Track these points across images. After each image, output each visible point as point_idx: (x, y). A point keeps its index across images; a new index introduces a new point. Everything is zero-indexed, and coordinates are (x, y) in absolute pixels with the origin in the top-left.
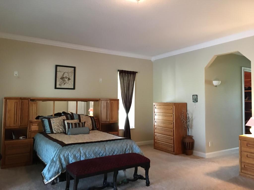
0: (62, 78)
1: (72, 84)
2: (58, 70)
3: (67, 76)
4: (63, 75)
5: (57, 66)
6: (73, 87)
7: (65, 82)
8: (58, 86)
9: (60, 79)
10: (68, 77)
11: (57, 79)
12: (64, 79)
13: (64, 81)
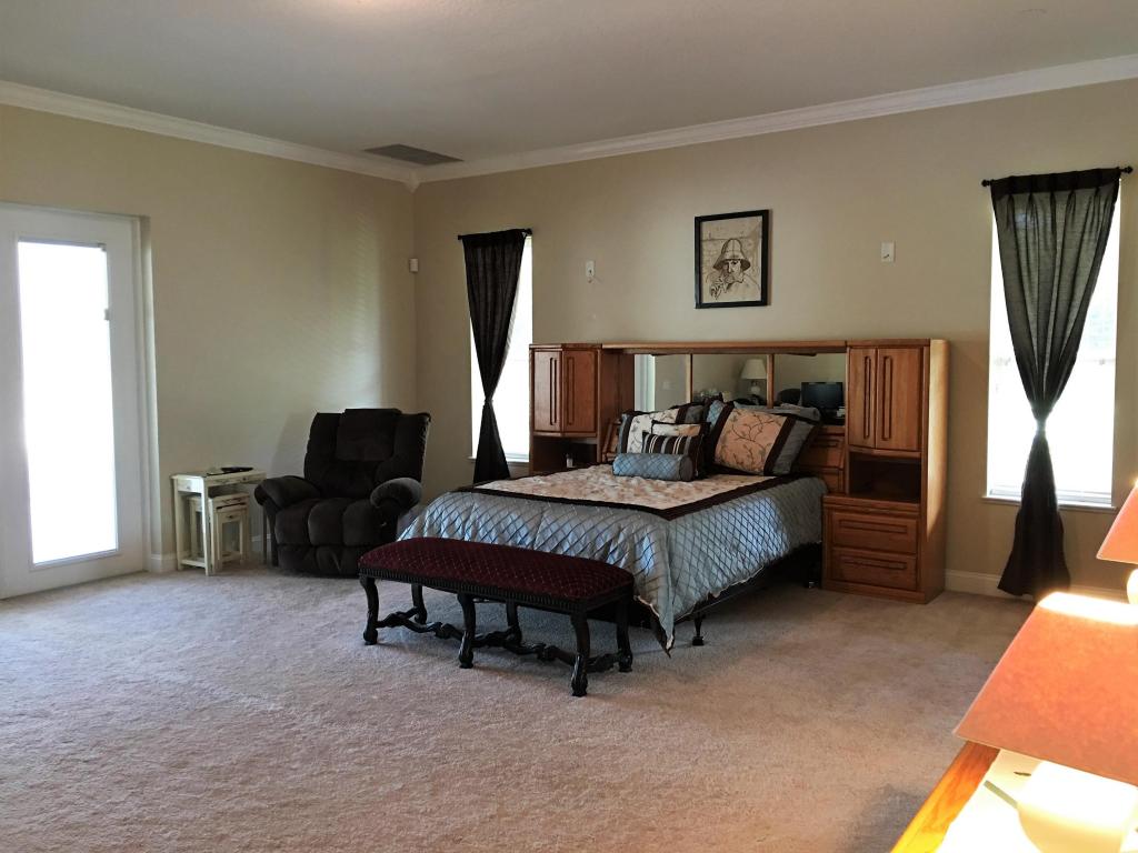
0: (721, 265)
1: (755, 282)
2: (705, 236)
3: (736, 254)
4: (724, 251)
5: (699, 221)
6: (758, 298)
7: (730, 280)
8: (707, 299)
9: (714, 267)
10: (742, 258)
11: (704, 270)
12: (726, 267)
13: (728, 273)
